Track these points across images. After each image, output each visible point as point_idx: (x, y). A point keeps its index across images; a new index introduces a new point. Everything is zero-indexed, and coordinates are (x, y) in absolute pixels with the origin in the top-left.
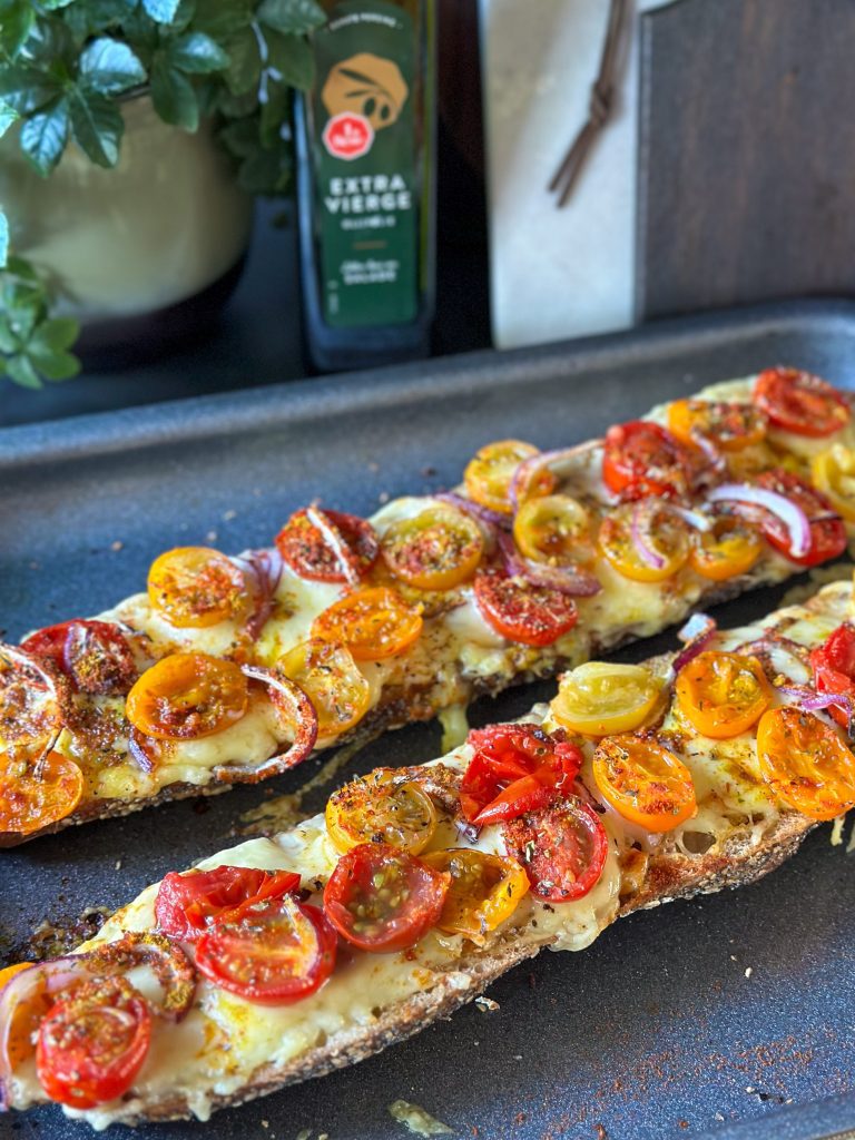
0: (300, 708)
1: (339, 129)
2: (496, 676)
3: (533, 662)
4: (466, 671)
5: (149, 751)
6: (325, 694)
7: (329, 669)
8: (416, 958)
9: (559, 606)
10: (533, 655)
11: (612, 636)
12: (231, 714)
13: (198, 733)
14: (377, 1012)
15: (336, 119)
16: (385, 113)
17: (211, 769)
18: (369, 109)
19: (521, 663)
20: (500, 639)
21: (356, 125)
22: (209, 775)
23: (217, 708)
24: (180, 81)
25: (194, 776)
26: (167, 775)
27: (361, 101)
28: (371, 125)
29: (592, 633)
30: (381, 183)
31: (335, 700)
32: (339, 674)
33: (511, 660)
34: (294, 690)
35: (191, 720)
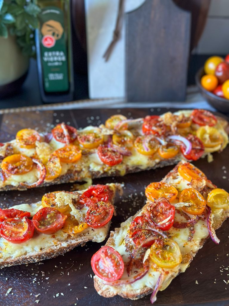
0: (42, 170)
1: (46, 40)
2: (99, 172)
3: (109, 170)
4: (91, 169)
5: (4, 176)
6: (50, 168)
7: (53, 162)
8: (55, 237)
9: (118, 156)
10: (109, 168)
11: (133, 167)
12: (26, 170)
13: (17, 173)
14: (41, 249)
15: (45, 37)
16: (58, 36)
17: (19, 183)
18: (53, 34)
19: (106, 170)
20: (102, 163)
21: (51, 39)
22: (18, 184)
23: (23, 168)
24: (3, 26)
25: (14, 184)
26: (7, 182)
27: (51, 33)
28: (54, 39)
29: (127, 165)
30: (57, 53)
31: (52, 170)
32: (55, 164)
33: (103, 168)
34: (42, 166)
35: (16, 170)
